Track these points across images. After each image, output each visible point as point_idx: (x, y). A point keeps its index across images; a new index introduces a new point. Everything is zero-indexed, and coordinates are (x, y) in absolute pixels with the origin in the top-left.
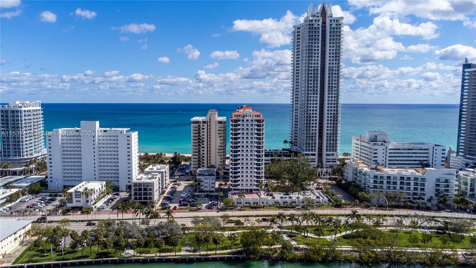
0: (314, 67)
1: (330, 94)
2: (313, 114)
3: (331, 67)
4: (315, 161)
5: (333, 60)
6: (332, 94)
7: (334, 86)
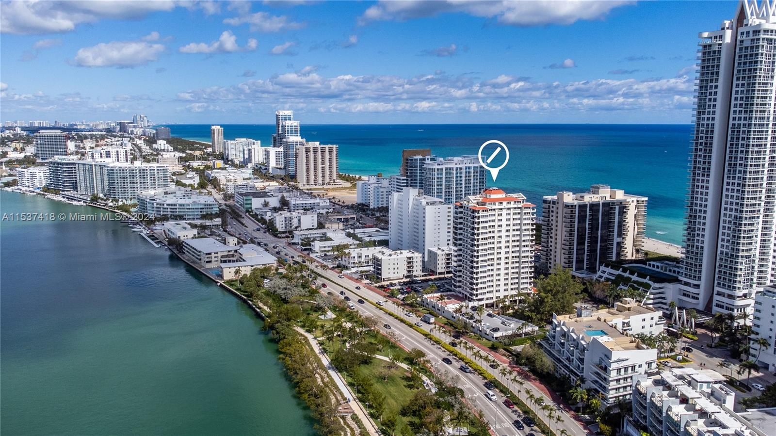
0: (708, 125)
1: (731, 178)
2: (700, 211)
3: (736, 126)
4: (697, 299)
5: (740, 112)
6: (734, 178)
7: (739, 162)
